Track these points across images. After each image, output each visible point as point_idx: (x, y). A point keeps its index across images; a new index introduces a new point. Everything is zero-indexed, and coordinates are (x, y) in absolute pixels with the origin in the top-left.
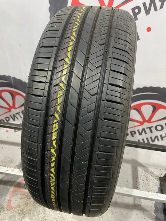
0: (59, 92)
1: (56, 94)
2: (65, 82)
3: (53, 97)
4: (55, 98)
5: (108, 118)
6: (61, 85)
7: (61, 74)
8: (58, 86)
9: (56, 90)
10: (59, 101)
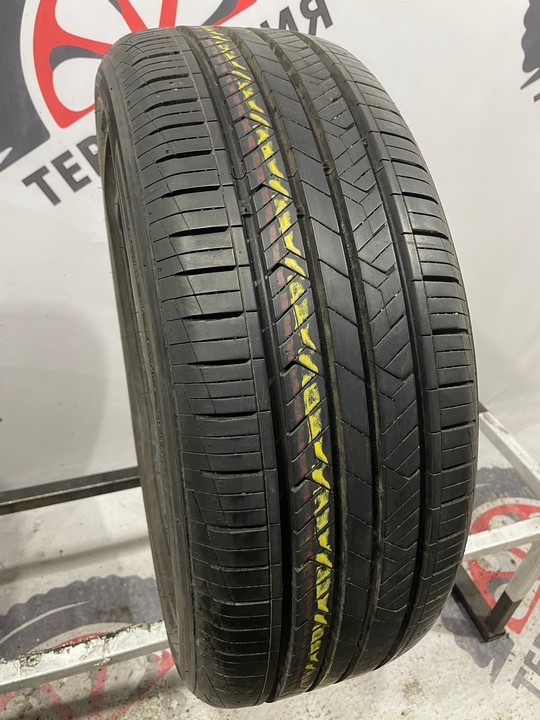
0: (292, 286)
1: (284, 295)
2: (298, 252)
3: (280, 305)
4: (285, 307)
5: (443, 325)
6: (290, 262)
7: (277, 231)
8: (282, 268)
9: (282, 283)
10: (302, 313)
